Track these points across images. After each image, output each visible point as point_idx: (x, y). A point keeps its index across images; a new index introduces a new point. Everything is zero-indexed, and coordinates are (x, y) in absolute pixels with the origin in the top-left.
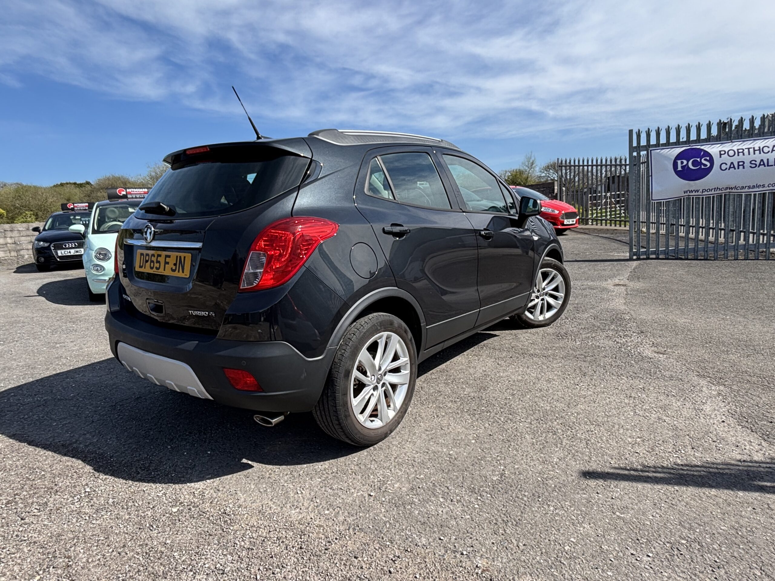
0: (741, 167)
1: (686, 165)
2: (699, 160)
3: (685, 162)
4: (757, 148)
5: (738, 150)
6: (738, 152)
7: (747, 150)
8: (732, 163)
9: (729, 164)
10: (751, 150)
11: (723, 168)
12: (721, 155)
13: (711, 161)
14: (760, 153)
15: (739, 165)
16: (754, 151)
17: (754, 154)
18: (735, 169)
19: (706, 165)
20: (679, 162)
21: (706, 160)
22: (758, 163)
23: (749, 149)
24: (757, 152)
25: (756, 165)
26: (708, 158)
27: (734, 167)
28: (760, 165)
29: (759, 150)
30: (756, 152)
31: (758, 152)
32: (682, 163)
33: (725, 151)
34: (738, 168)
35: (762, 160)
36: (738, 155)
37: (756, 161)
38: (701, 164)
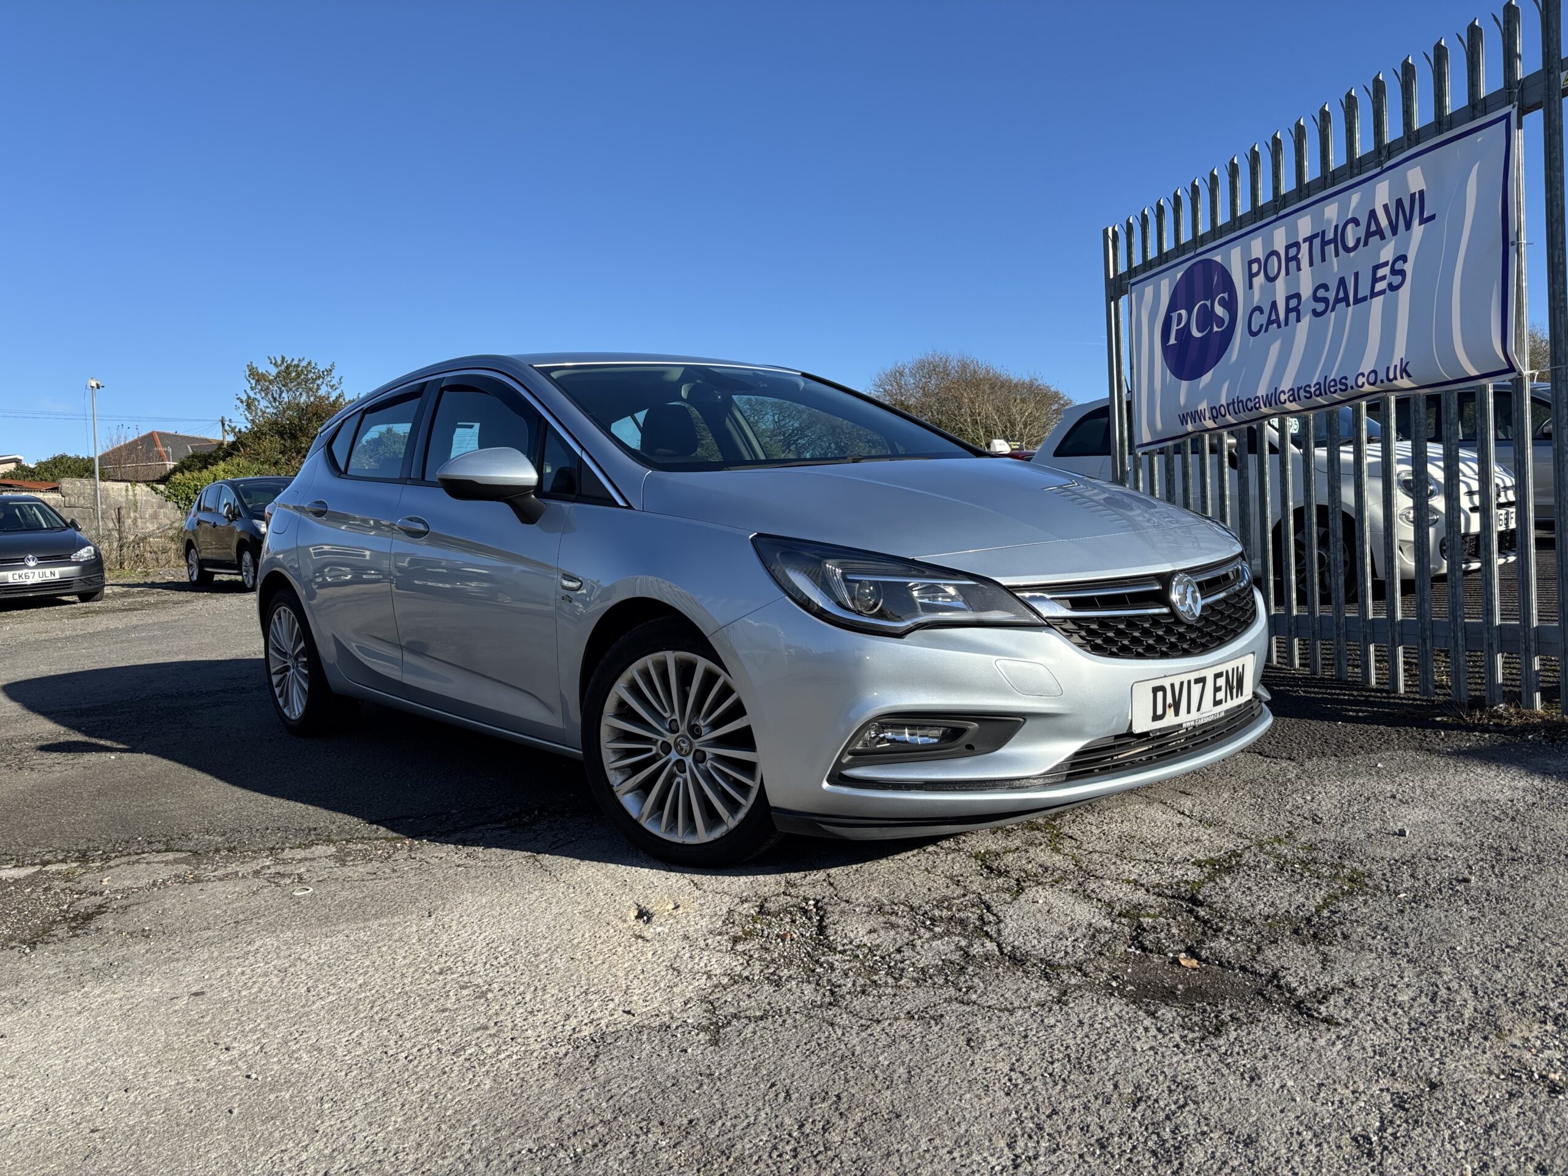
0: (1291, 316)
1: (1185, 326)
2: (1208, 303)
3: (1184, 315)
4: (1330, 235)
5: (1288, 248)
6: (1287, 260)
7: (1307, 244)
8: (1274, 306)
9: (1267, 311)
10: (1317, 242)
11: (1255, 329)
12: (1252, 276)
13: (1230, 305)
14: (1337, 254)
15: (1288, 311)
16: (1324, 243)
18: (1280, 326)
19: (1220, 322)
20: (1175, 315)
21: (1223, 303)
23: (1310, 239)
24: (1330, 250)
25: (1326, 301)
27: (1277, 321)
28: (1337, 301)
30: (1326, 248)
31: (1332, 246)
32: (1179, 319)
33: (1257, 260)
34: (1286, 324)
36: (1287, 273)
37: (1325, 287)
38: (1212, 317)
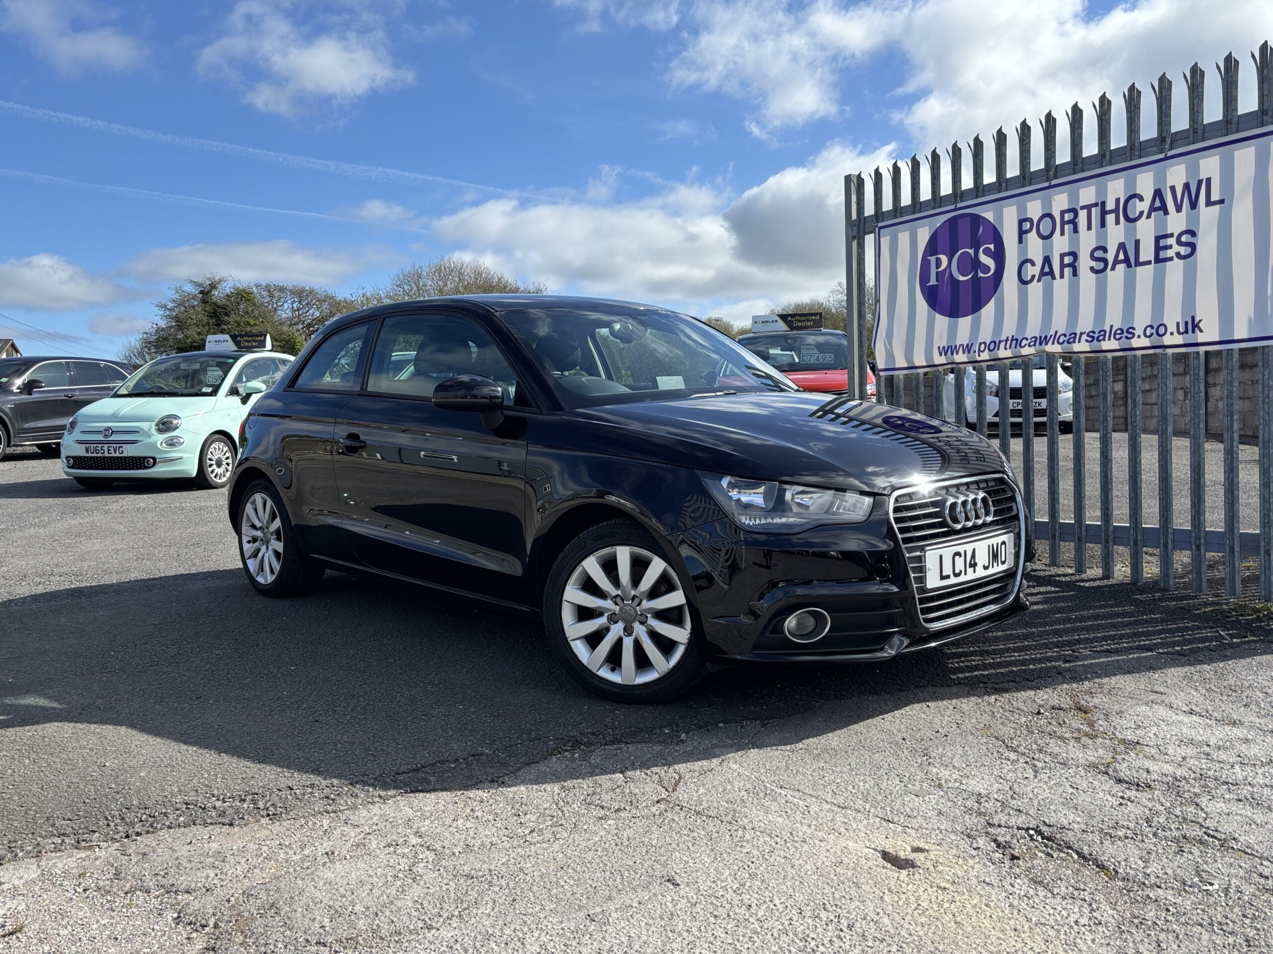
0: (1067, 271)
1: (946, 269)
2: (971, 251)
3: (944, 259)
4: (1110, 205)
6: (1063, 223)
8: (1047, 260)
10: (1096, 210)
11: (1025, 277)
12: (1022, 233)
13: (999, 256)
14: (1117, 222)
16: (1104, 213)
17: (1103, 224)
18: (1054, 278)
19: (987, 269)
20: (933, 259)
21: (987, 252)
22: (1110, 257)
24: (1110, 218)
25: (1105, 261)
26: (992, 247)
27: (1051, 273)
29: (1116, 211)
30: (1106, 216)
31: (1113, 216)
32: (938, 263)
35: (1122, 246)
36: (1062, 234)
37: (1103, 249)
38: (976, 264)
